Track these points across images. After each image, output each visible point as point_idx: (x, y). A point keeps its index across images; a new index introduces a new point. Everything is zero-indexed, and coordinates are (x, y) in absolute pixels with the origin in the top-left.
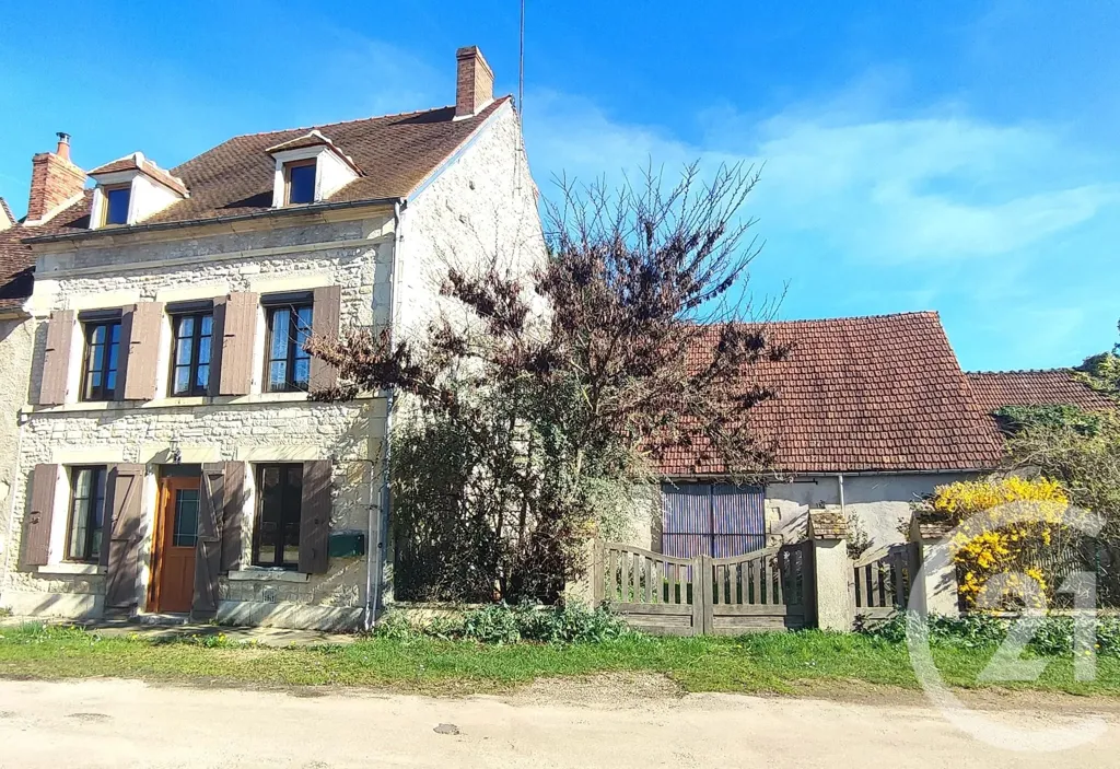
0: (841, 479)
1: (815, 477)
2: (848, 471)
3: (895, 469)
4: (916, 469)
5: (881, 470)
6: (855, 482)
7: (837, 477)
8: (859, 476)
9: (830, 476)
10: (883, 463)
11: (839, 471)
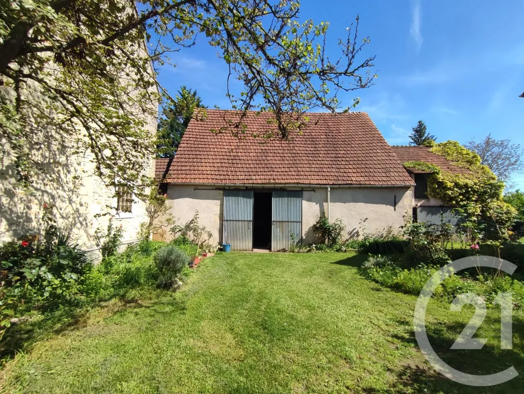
0: (329, 189)
1: (315, 188)
2: (333, 184)
3: (359, 184)
4: (371, 184)
5: (351, 184)
6: (336, 192)
7: (327, 188)
8: (339, 188)
9: (323, 188)
10: (352, 180)
11: (328, 184)
